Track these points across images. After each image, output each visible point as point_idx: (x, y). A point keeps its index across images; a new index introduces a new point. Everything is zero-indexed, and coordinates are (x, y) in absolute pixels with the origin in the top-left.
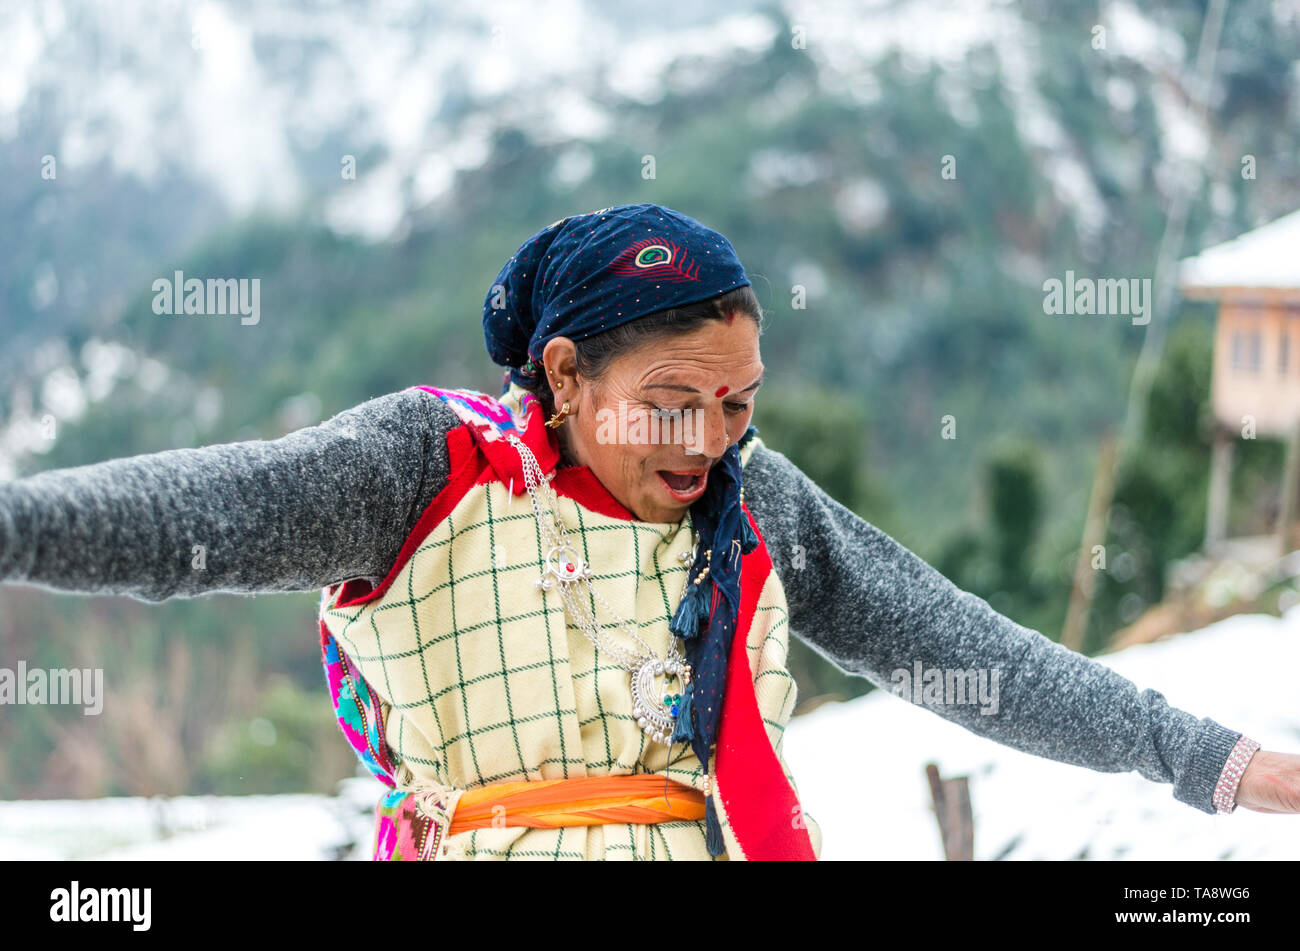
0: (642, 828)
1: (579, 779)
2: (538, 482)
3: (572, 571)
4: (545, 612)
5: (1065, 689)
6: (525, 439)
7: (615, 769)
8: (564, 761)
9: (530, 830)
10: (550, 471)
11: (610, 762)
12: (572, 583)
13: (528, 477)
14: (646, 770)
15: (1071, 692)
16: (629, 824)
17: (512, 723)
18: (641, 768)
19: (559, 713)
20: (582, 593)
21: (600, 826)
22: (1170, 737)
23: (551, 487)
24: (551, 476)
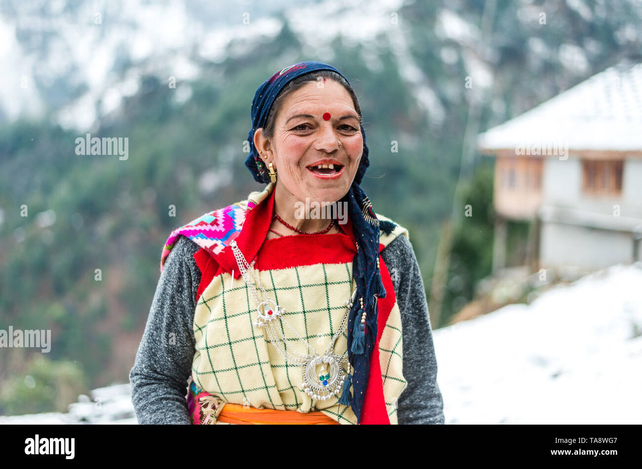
2: (246, 268)
4: (253, 338)
8: (273, 405)
10: (253, 260)
11: (297, 405)
12: (272, 320)
13: (241, 267)
19: (267, 387)
23: (255, 269)
24: (254, 262)
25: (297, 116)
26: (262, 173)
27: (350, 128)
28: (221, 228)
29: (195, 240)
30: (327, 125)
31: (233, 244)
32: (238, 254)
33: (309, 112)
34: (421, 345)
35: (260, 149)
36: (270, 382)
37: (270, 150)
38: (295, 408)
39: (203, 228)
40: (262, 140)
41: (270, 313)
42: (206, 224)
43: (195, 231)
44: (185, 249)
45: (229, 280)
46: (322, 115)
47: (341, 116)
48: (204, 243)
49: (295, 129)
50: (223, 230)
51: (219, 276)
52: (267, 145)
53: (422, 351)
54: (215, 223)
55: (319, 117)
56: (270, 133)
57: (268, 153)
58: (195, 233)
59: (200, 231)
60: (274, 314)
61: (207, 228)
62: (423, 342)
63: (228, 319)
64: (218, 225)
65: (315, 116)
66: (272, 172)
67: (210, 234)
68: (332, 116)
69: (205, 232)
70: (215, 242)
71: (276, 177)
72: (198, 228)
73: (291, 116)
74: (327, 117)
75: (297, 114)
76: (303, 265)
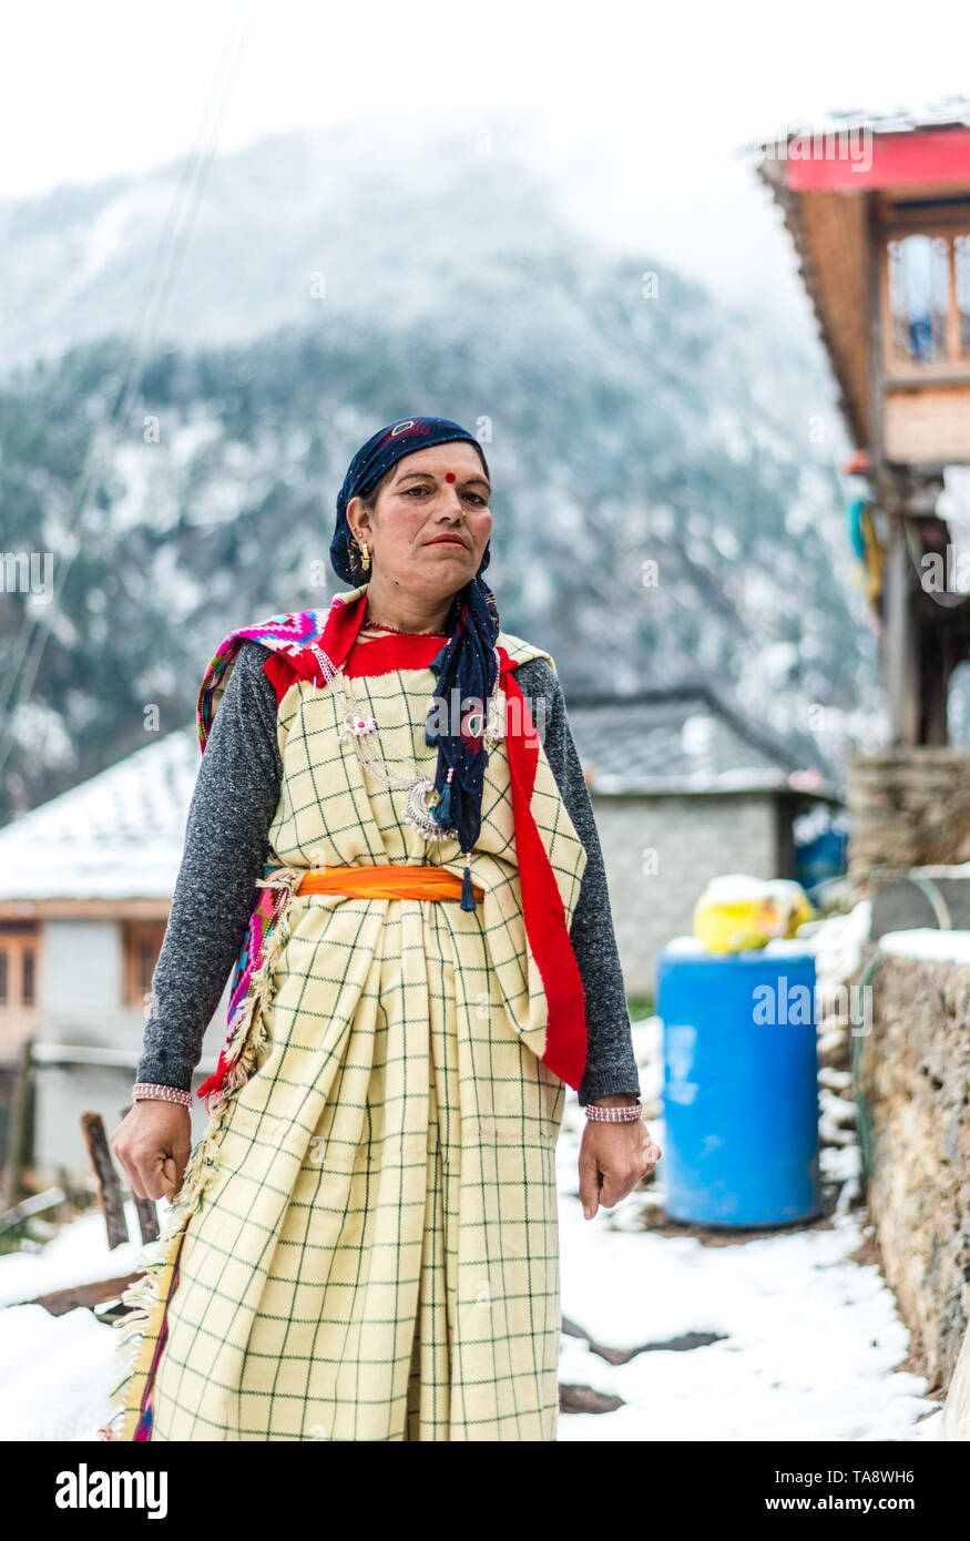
0: (428, 903)
1: (384, 868)
2: (333, 674)
3: (363, 726)
4: (342, 757)
5: (591, 952)
6: (321, 644)
7: (410, 862)
8: (372, 855)
9: (349, 899)
10: (342, 663)
11: (407, 857)
12: (365, 735)
13: (325, 672)
14: (432, 864)
15: (593, 956)
16: (419, 900)
17: (329, 835)
18: (428, 863)
19: (361, 824)
20: (373, 740)
21: (398, 900)
22: (611, 1050)
23: (344, 674)
24: (342, 667)
25: (413, 476)
26: (353, 568)
27: (477, 500)
28: (298, 629)
29: (263, 641)
30: (450, 491)
31: (314, 646)
32: (322, 657)
33: (430, 471)
34: (580, 811)
35: (354, 525)
36: (366, 815)
37: (368, 527)
38: (403, 861)
39: (273, 628)
40: (358, 513)
41: (362, 725)
42: (278, 624)
43: (262, 631)
44: (249, 656)
45: (310, 689)
46: (444, 476)
47: (469, 479)
48: (274, 644)
49: (407, 492)
50: (301, 632)
51: (296, 685)
52: (363, 521)
53: (582, 819)
54: (290, 623)
55: (440, 479)
56: (371, 502)
57: (365, 530)
58: (262, 633)
59: (269, 631)
60: (366, 728)
61: (280, 628)
62: (582, 806)
63: (308, 738)
64: (293, 626)
65: (437, 476)
66: (366, 555)
67: (281, 635)
68: (457, 478)
69: (276, 632)
70: (289, 643)
71: (370, 563)
72: (266, 628)
73: (405, 474)
74: (450, 478)
75: (413, 472)
76: (407, 668)
